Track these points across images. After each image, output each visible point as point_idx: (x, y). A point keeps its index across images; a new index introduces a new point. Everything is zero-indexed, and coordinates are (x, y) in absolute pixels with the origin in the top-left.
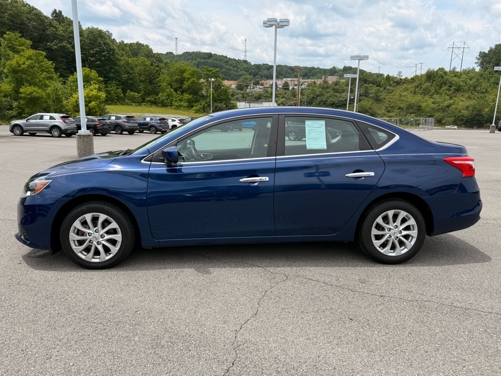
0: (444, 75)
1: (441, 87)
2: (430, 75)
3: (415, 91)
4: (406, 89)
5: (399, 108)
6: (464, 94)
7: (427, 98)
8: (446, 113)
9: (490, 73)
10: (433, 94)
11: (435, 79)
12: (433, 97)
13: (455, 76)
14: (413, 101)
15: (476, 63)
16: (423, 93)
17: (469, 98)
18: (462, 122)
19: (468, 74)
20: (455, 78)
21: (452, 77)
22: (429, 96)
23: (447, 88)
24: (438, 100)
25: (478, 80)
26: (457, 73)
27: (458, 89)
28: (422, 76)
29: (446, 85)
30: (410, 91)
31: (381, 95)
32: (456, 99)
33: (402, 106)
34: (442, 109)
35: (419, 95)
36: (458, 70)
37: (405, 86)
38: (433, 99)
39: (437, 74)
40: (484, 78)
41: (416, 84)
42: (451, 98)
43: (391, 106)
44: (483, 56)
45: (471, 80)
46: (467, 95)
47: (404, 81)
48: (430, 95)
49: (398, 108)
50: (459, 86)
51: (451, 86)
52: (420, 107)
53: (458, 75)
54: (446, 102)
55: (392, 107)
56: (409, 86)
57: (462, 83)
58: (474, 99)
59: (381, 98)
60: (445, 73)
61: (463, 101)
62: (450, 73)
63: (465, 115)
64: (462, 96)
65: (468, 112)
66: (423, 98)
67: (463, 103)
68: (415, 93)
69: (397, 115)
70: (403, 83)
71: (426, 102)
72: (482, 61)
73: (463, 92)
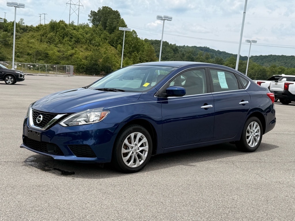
0: (65, 27)
1: (63, 38)
2: (54, 26)
3: (41, 39)
4: (33, 37)
5: (28, 54)
6: (82, 45)
7: (52, 46)
8: (70, 61)
9: (100, 30)
10: (57, 44)
11: (58, 30)
12: (58, 45)
13: (74, 29)
14: (41, 49)
15: (88, 20)
16: (49, 41)
17: (87, 49)
18: (83, 70)
19: (84, 28)
20: (75, 31)
21: (72, 29)
22: (55, 46)
23: (68, 39)
24: (62, 49)
25: (92, 35)
26: (75, 26)
27: (78, 41)
28: (45, 25)
29: (67, 36)
30: (37, 38)
31: (9, 40)
32: (76, 49)
33: (30, 52)
34: (66, 57)
35: (45, 43)
36: (76, 24)
37: (31, 33)
38: (58, 48)
39: (59, 26)
40: (96, 33)
41: (41, 32)
42: (73, 48)
43: (20, 51)
44: (94, 14)
45: (87, 34)
46: (85, 47)
47: (30, 29)
48: (55, 44)
49: (26, 54)
50: (78, 38)
51: (71, 38)
52: (48, 54)
54: (69, 52)
55: (21, 53)
56: (36, 34)
57: (80, 36)
58: (91, 50)
59: (9, 43)
60: (66, 25)
61: (82, 51)
62: (70, 26)
63: (85, 64)
64: (81, 47)
65: (87, 62)
66: (49, 47)
67: (82, 53)
68: (41, 41)
69: (26, 60)
70: (30, 30)
71: (52, 50)
72: (93, 19)
73: (82, 44)
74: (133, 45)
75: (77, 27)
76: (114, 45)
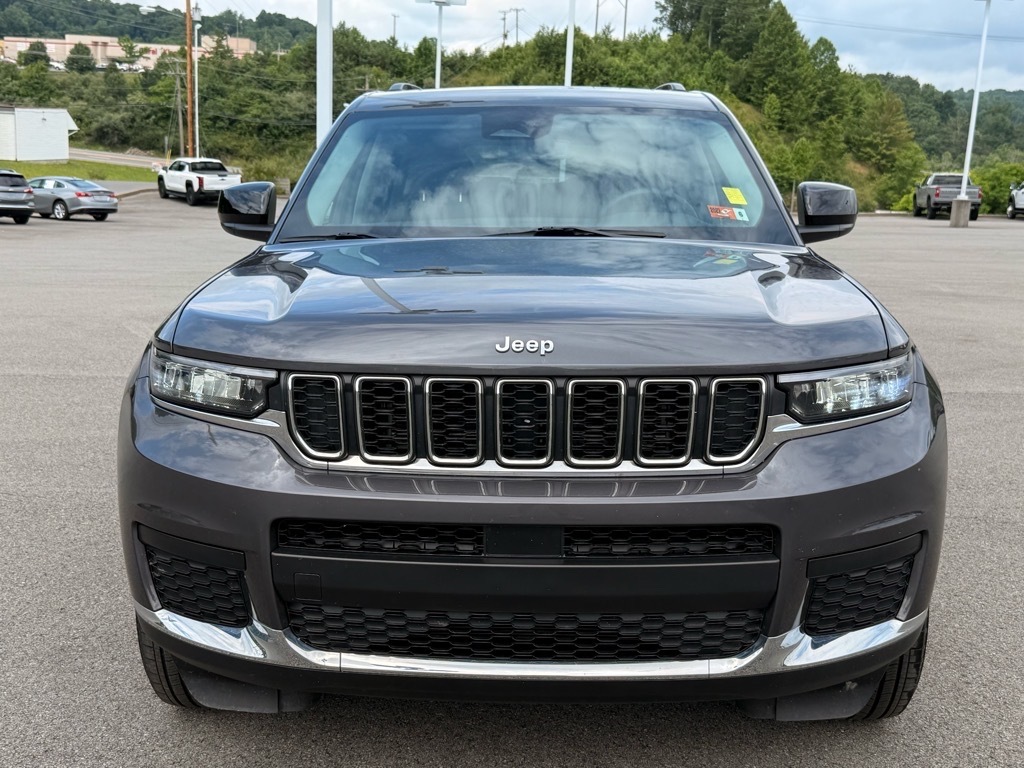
0: (584, 48)
2: (548, 47)
13: (614, 53)
15: (656, 19)
19: (644, 47)
20: (614, 59)
21: (606, 54)
26: (616, 43)
28: (519, 48)
36: (617, 35)
47: (474, 63)
53: (619, 49)
56: (490, 79)
60: (587, 40)
62: (598, 43)
70: (471, 68)
74: (822, 94)
75: (621, 47)
76: (752, 98)
